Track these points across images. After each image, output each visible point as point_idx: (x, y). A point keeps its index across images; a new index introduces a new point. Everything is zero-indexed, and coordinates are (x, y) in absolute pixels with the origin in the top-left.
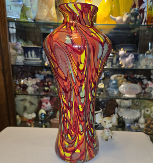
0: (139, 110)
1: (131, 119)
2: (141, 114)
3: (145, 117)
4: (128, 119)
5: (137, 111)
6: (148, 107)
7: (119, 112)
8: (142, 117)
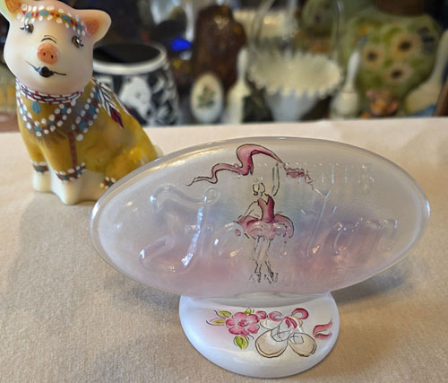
0: (336, 54)
1: (305, 96)
2: (345, 74)
3: (360, 84)
4: (292, 97)
5: (330, 58)
6: (376, 40)
7: (253, 69)
8: (349, 85)
